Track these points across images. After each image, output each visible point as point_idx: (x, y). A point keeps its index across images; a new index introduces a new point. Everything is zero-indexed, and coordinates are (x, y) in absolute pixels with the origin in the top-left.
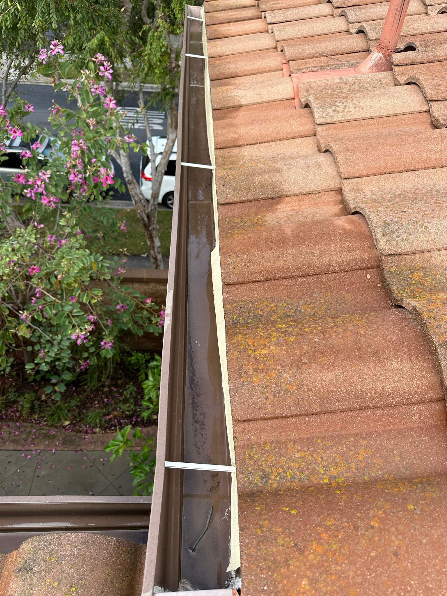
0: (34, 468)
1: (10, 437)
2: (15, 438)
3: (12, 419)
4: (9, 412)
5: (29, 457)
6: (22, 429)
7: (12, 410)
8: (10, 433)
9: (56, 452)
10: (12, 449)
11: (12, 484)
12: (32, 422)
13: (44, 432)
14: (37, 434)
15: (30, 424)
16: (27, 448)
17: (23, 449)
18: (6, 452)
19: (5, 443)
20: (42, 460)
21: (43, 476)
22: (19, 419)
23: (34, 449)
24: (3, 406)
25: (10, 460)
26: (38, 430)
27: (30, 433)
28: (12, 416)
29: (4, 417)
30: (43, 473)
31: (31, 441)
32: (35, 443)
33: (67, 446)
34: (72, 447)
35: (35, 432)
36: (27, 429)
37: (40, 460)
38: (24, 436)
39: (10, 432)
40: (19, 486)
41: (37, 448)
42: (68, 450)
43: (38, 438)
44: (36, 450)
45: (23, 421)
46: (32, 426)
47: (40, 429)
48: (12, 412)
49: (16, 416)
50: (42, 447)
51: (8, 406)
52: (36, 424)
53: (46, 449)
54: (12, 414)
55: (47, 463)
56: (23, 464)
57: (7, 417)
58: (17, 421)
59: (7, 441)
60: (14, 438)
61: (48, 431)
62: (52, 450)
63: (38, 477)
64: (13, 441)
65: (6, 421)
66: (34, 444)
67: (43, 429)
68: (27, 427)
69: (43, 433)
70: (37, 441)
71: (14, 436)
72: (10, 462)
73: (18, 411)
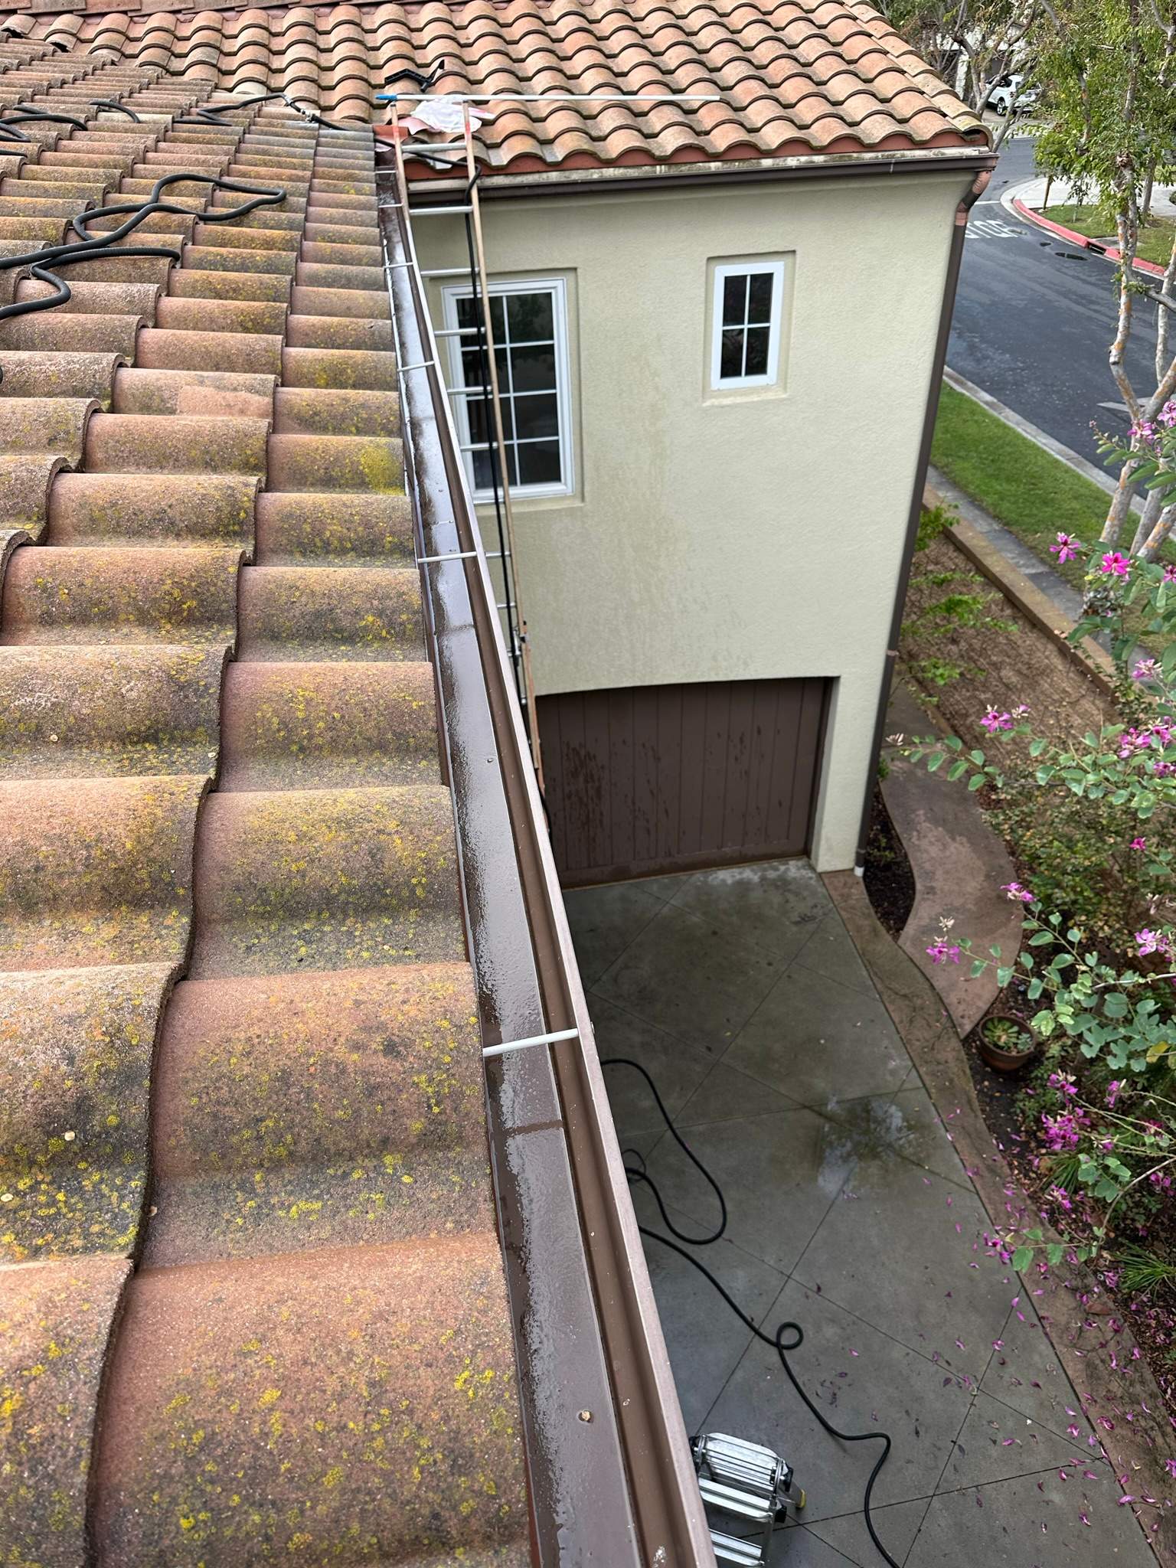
0: (1054, 1464)
1: (1094, 1350)
2: (1101, 1366)
3: (1138, 1330)
4: (1153, 1312)
5: (1075, 1433)
6: (1129, 1371)
7: (1162, 1318)
8: (1103, 1346)
9: (1127, 1505)
10: (1069, 1373)
11: (990, 1422)
12: (1165, 1392)
13: (1159, 1440)
14: (1143, 1423)
15: (1153, 1386)
16: (1093, 1412)
17: (1085, 1405)
18: (1056, 1361)
19: (1075, 1346)
20: (1085, 1473)
21: (1047, 1503)
22: (1153, 1350)
23: (1101, 1434)
24: (1157, 1288)
25: (1040, 1384)
26: (1154, 1419)
27: (1135, 1401)
28: (1149, 1326)
29: (1134, 1307)
30: (1056, 1497)
31: (1115, 1417)
32: (1118, 1430)
33: (1161, 1537)
34: (1167, 1555)
35: (1142, 1414)
36: (1138, 1388)
37: (1080, 1468)
38: (1116, 1387)
39: (1107, 1342)
40: (995, 1442)
41: (1107, 1442)
42: (1150, 1544)
43: (1135, 1432)
44: (1101, 1443)
45: (1153, 1363)
46: (1152, 1396)
47: (1158, 1424)
48: (1156, 1318)
49: (1154, 1336)
50: (1117, 1458)
51: (1165, 1300)
52: (1166, 1404)
53: (1120, 1474)
54: (1153, 1323)
55: (1085, 1496)
56: (1051, 1426)
57: (1138, 1312)
58: (1141, 1346)
59: (1079, 1349)
60: (1098, 1362)
61: (1167, 1452)
62: (1125, 1494)
63: (1040, 1487)
64: (1090, 1365)
65: (1124, 1316)
66: (1112, 1428)
67: (1164, 1435)
68: (1143, 1383)
69: (1153, 1441)
70: (1125, 1432)
71: (1103, 1361)
72: (1037, 1385)
73: (1168, 1335)
